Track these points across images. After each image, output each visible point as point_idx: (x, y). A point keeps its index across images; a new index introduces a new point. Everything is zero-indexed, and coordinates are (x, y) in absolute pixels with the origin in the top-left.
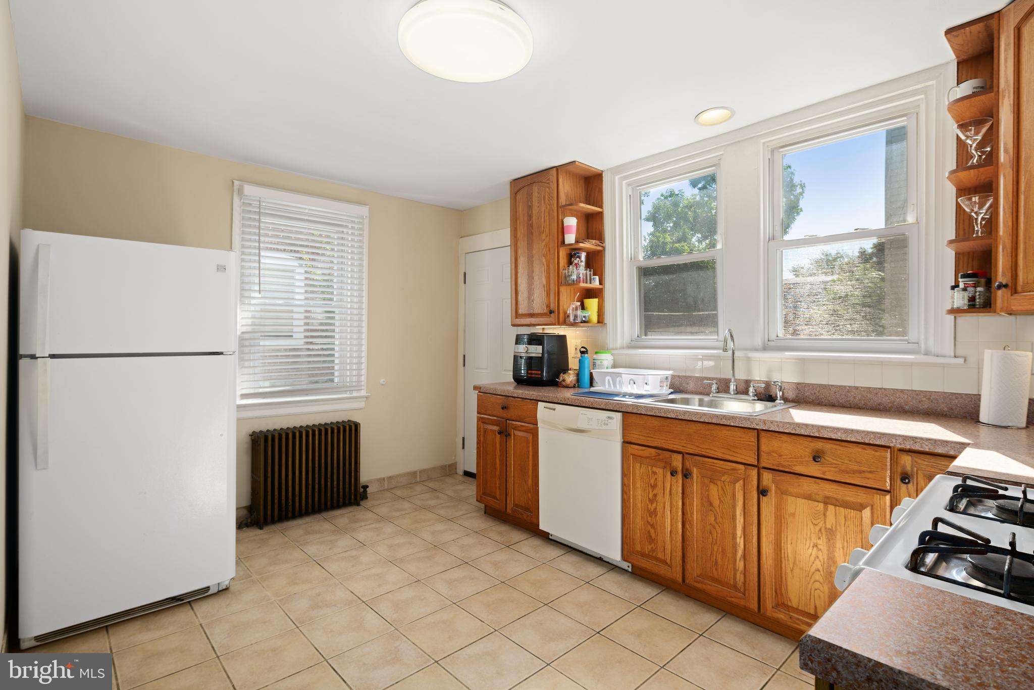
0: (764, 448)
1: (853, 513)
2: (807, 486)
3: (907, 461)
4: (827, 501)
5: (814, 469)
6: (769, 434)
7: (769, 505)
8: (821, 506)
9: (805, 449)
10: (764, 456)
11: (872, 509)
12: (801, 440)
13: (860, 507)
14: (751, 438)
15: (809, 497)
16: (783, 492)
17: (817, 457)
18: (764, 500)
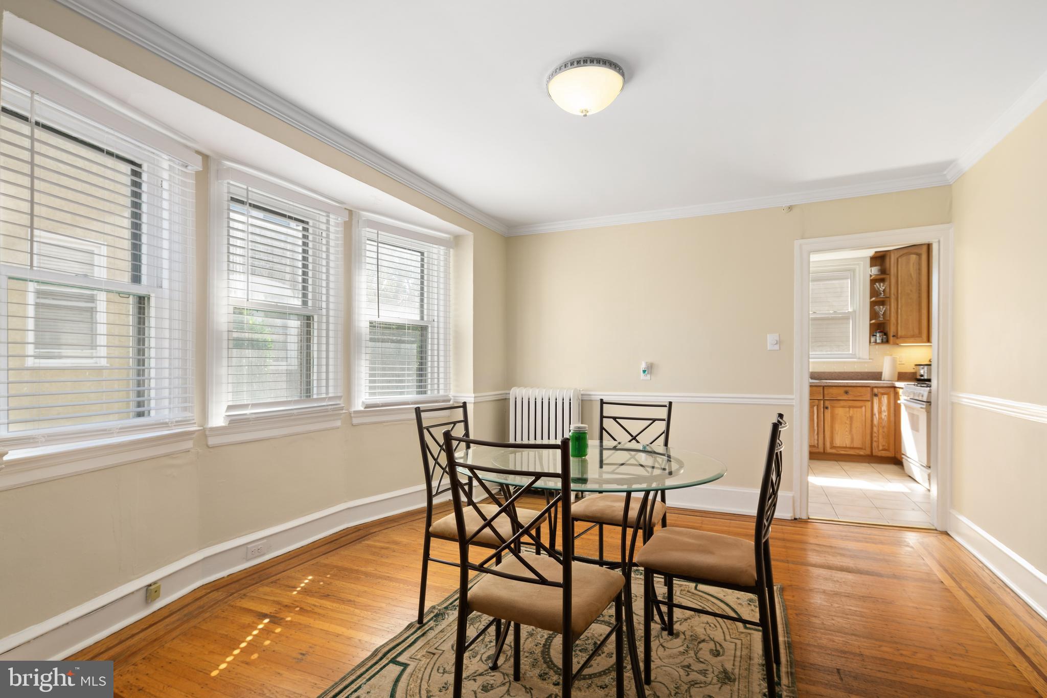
0: (826, 392)
1: (859, 409)
2: (842, 403)
3: (876, 390)
4: (850, 407)
5: (845, 397)
6: (827, 387)
7: (828, 413)
8: (848, 409)
9: (842, 390)
10: (826, 396)
11: (865, 408)
12: (840, 388)
13: (861, 407)
14: (821, 389)
15: (843, 407)
16: (833, 407)
17: (846, 392)
18: (826, 411)
